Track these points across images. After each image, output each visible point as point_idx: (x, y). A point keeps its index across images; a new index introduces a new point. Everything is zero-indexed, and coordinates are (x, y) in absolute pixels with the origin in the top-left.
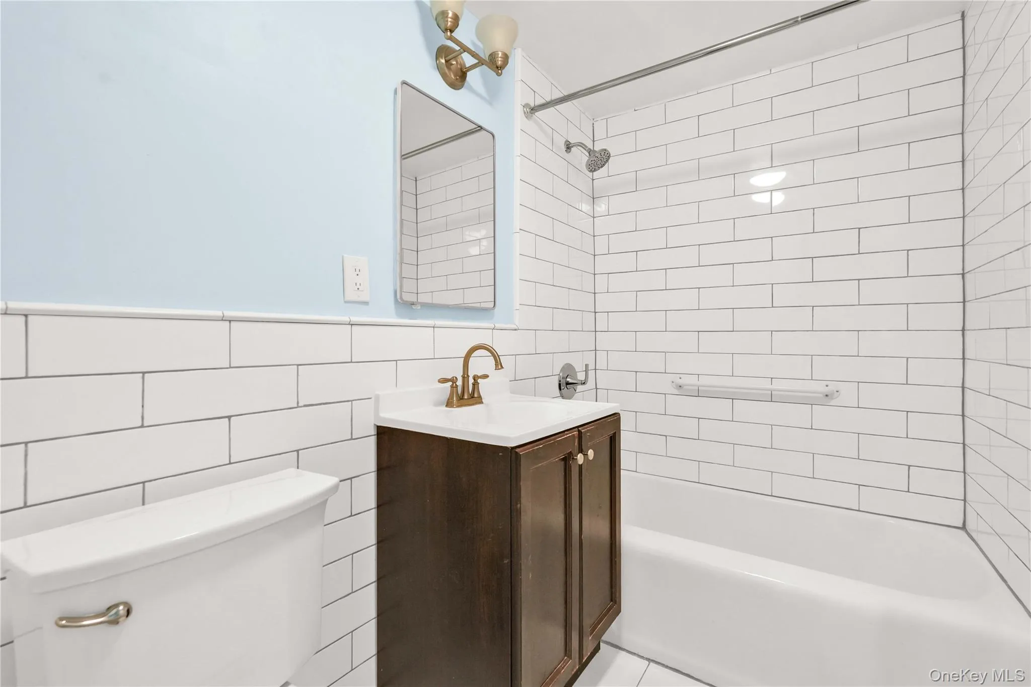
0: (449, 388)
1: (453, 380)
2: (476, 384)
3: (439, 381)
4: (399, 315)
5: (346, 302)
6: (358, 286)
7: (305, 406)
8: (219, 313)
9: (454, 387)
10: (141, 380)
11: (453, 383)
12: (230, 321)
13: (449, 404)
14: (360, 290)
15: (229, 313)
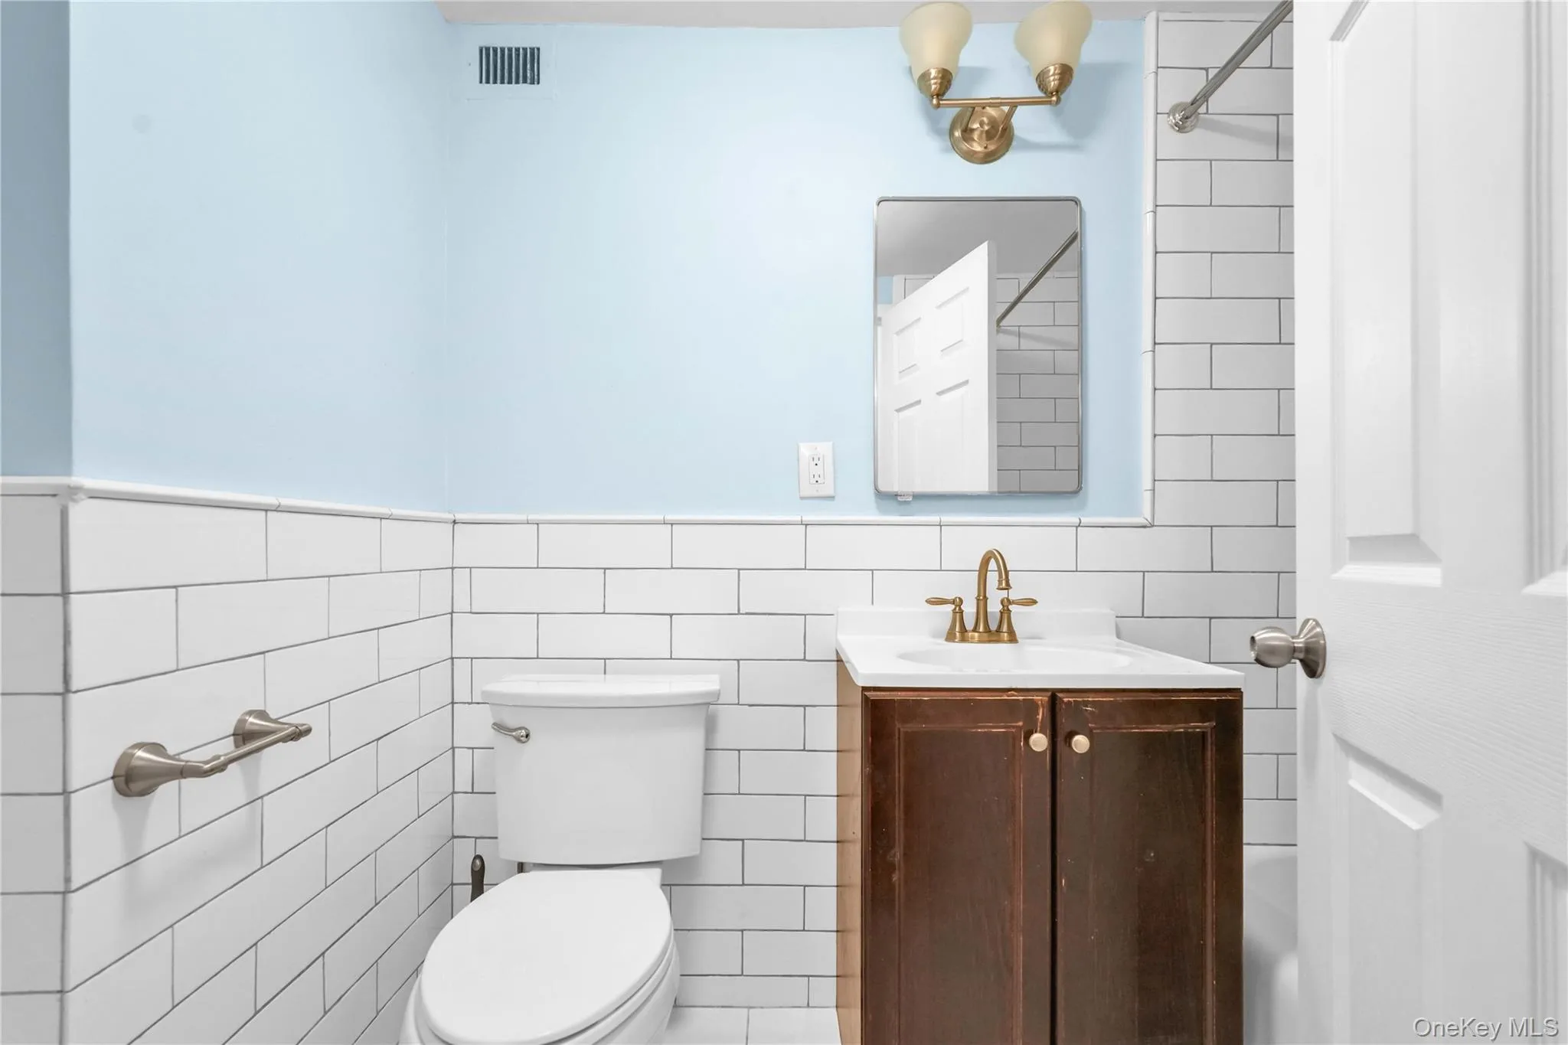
0: (951, 615)
1: (958, 603)
2: (1005, 612)
3: (929, 601)
4: (882, 511)
5: (802, 498)
6: (817, 478)
7: (747, 614)
8: (660, 517)
9: (959, 613)
10: (603, 575)
11: (956, 606)
12: (672, 524)
13: (950, 637)
14: (819, 482)
15: (670, 517)
